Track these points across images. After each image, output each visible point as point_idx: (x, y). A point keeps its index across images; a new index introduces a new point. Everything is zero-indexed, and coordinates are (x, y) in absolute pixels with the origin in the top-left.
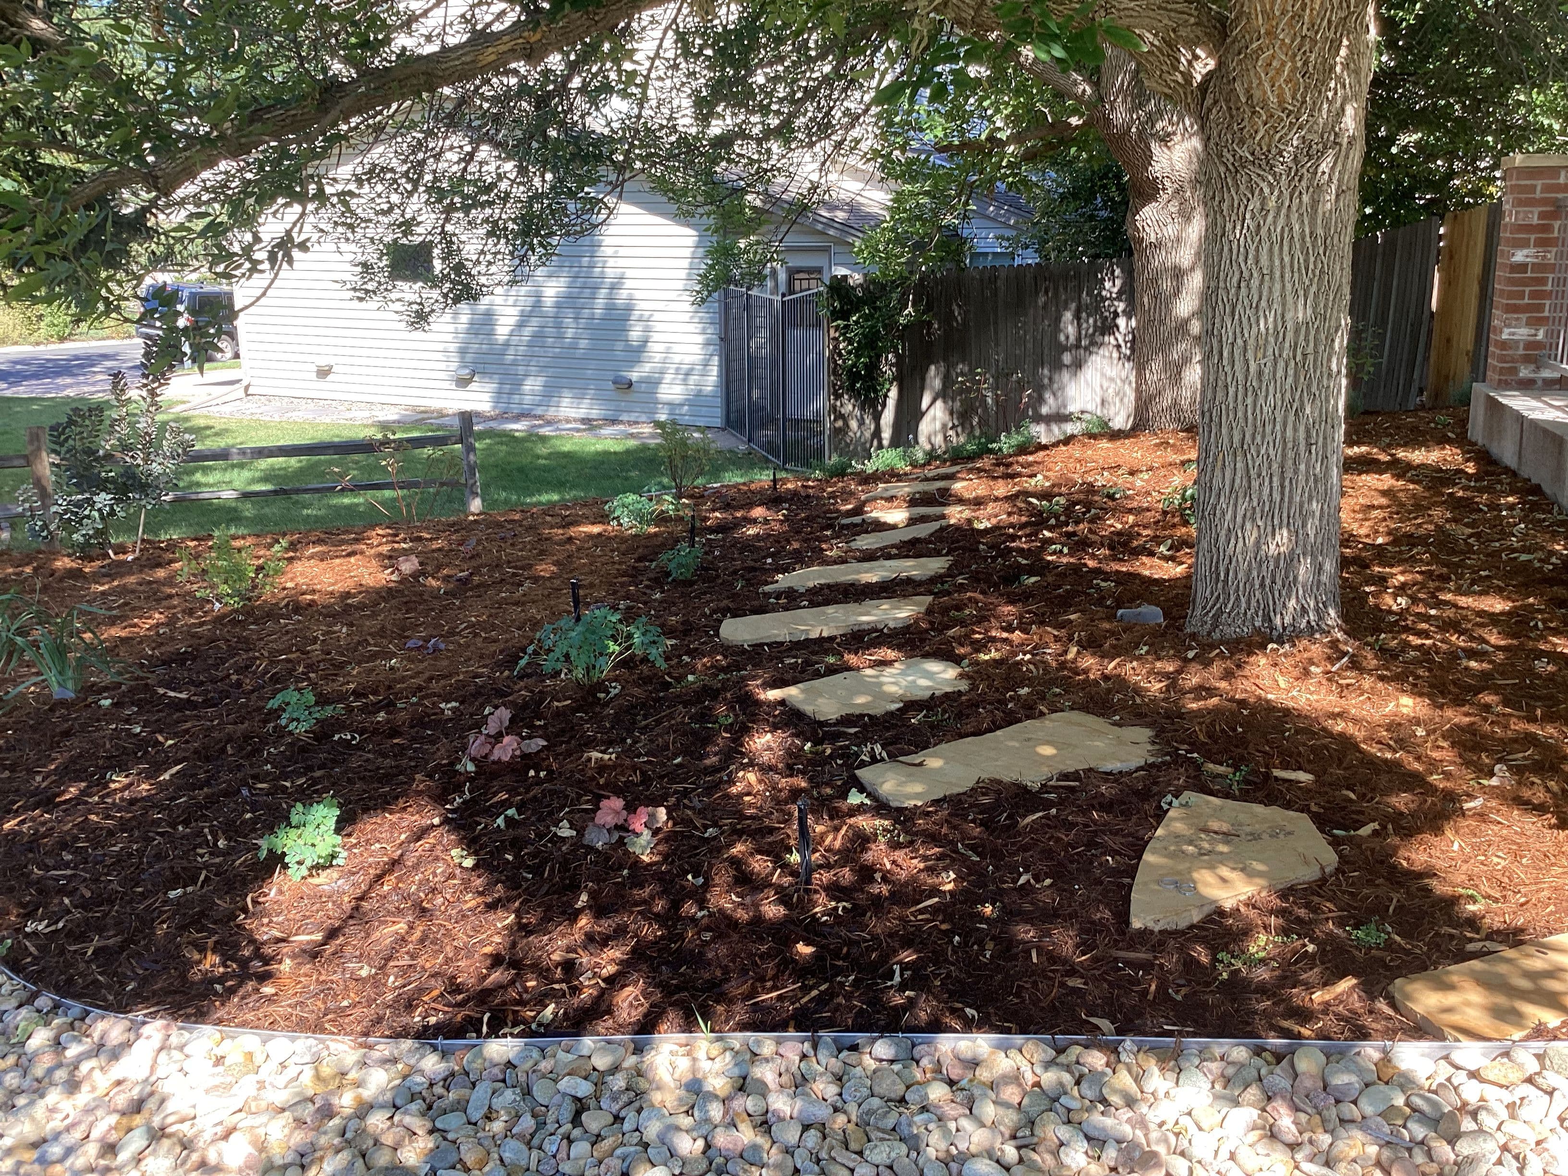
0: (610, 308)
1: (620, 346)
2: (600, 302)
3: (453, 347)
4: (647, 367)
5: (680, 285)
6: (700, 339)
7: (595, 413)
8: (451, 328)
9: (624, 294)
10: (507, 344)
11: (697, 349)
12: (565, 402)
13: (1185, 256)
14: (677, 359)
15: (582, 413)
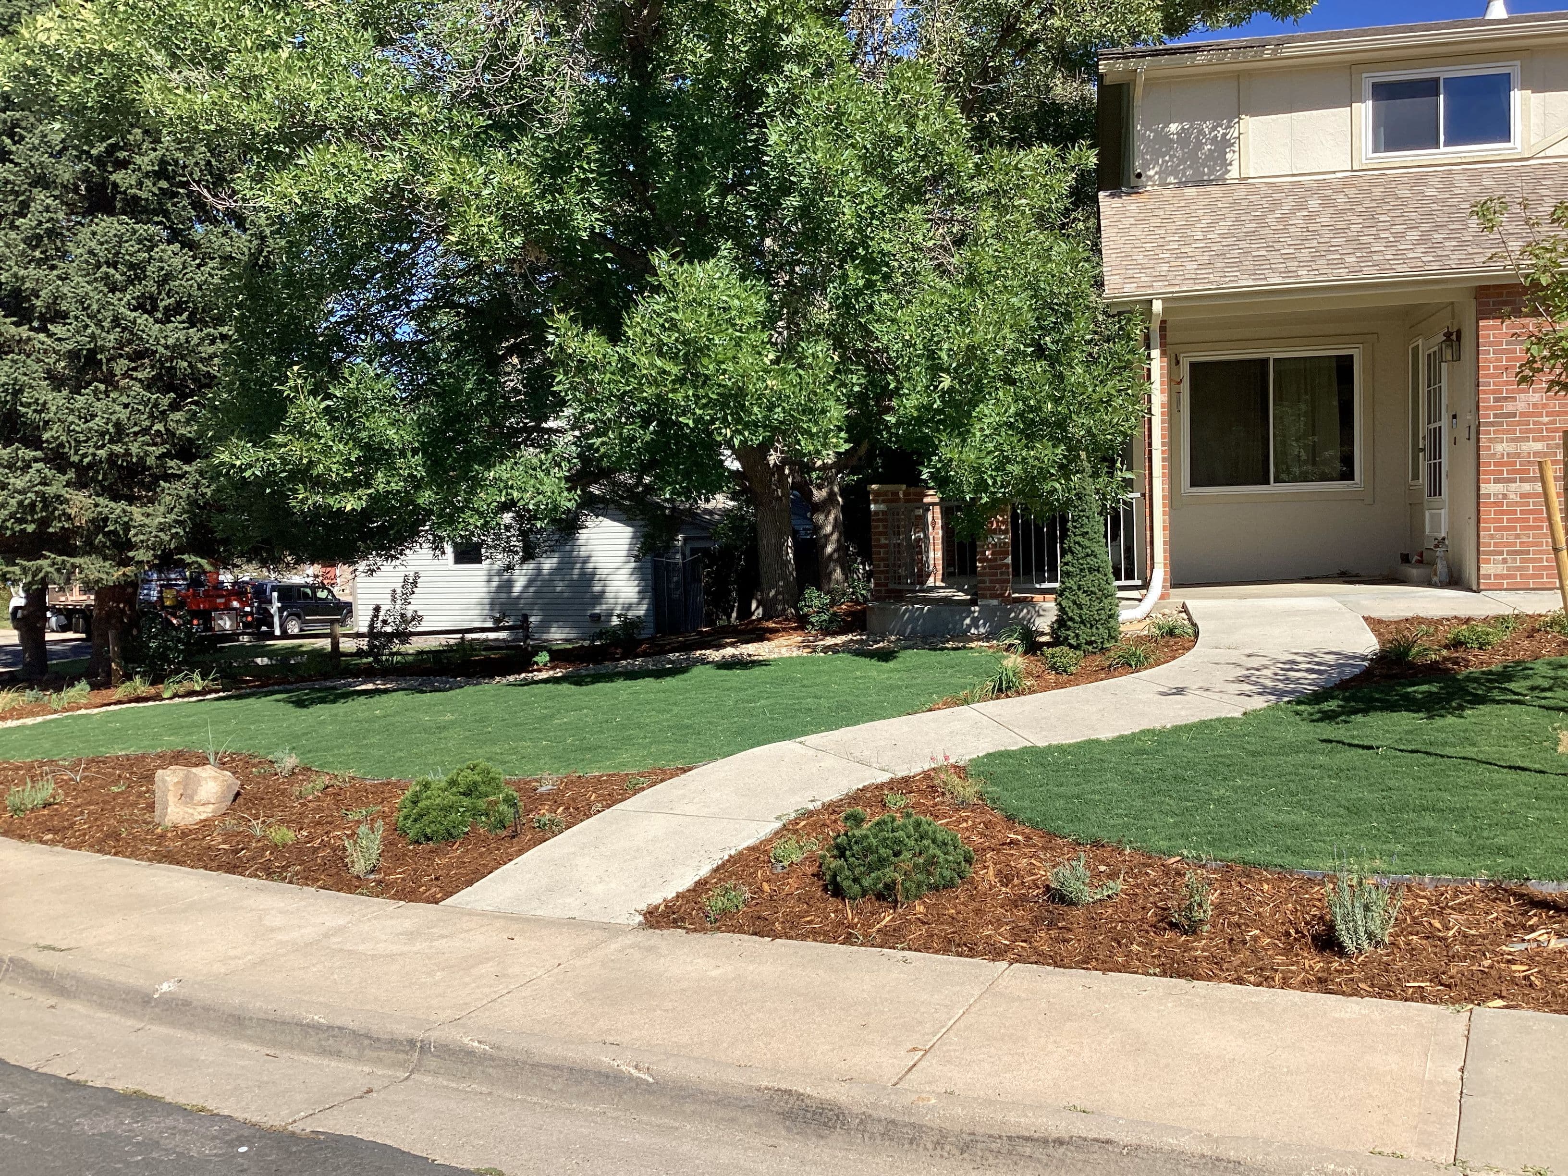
0: (583, 574)
1: (588, 595)
2: (576, 571)
3: (486, 601)
4: (604, 607)
5: (623, 559)
6: (637, 589)
7: (572, 636)
8: (485, 590)
9: (591, 565)
10: (518, 598)
11: (636, 595)
12: (553, 630)
13: (828, 529)
14: (621, 601)
15: (563, 636)
